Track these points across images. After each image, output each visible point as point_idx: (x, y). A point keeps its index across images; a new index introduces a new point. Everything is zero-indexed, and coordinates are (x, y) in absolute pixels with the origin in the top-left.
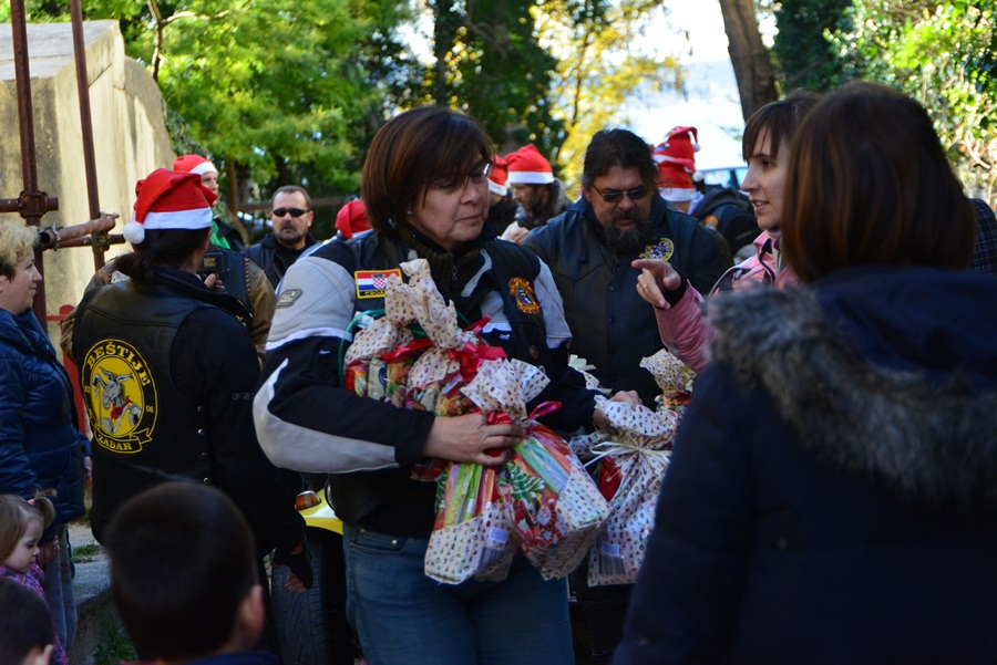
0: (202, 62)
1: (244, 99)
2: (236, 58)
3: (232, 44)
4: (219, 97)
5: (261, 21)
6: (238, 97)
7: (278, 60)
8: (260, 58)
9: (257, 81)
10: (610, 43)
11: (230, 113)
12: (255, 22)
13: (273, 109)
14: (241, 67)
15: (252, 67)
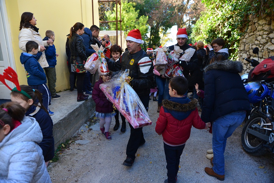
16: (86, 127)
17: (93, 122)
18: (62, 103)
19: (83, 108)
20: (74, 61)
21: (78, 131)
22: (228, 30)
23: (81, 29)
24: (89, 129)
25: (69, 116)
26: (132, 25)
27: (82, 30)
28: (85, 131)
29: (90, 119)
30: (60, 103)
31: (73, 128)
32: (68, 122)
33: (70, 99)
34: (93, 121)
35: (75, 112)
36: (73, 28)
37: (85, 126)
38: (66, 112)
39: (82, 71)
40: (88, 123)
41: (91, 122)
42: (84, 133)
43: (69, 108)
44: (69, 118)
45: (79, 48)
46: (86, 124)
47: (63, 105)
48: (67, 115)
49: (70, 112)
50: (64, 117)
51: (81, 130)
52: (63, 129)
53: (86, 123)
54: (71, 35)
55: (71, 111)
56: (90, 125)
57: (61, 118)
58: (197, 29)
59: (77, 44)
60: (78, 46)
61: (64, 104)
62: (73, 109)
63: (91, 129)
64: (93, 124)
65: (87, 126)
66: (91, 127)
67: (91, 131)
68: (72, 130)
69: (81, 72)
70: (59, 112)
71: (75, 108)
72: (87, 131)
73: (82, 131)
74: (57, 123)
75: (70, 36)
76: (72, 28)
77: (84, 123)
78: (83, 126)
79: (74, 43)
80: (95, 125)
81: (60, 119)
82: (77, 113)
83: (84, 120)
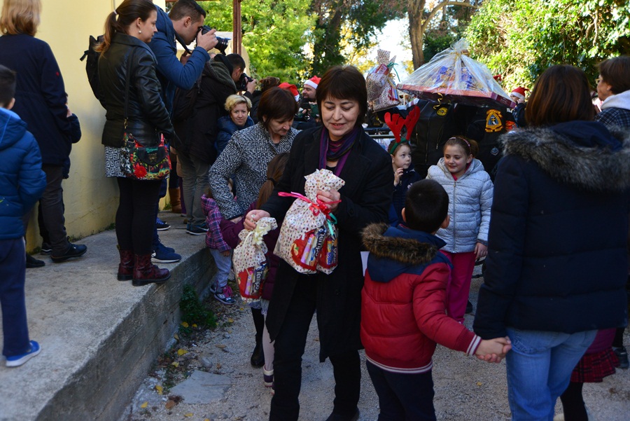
0: (253, 49)
1: (266, 62)
2: (265, 48)
3: (264, 44)
4: (259, 61)
5: (276, 37)
6: (264, 61)
7: (279, 50)
8: (273, 49)
9: (271, 57)
10: (361, 55)
11: (262, 66)
12: (273, 37)
13: (274, 66)
14: (266, 52)
15: (270, 52)
16: (155, 388)
17: (179, 369)
18: (62, 299)
19: (143, 315)
20: (126, 135)
21: (128, 408)
22: (622, 35)
23: (144, 19)
24: (171, 398)
25: (101, 356)
26: (263, 13)
27: (149, 21)
28: (155, 409)
29: (166, 356)
30: (54, 299)
31: (114, 400)
32: (98, 377)
33: (90, 284)
34: (176, 364)
35: (120, 336)
36: (117, 17)
37: (152, 386)
38: (88, 336)
39: (157, 171)
40: (162, 373)
41: (170, 369)
42: (153, 413)
43: (98, 318)
44: (101, 362)
45: (147, 89)
46: (155, 376)
47: (70, 309)
48: (95, 348)
49: (104, 338)
50: (85, 361)
51: (139, 403)
52: (83, 407)
53: (152, 373)
54: (107, 43)
55: (108, 334)
56: (169, 383)
57: (78, 366)
58: (484, 31)
59: (139, 73)
60: (143, 81)
61: (73, 305)
62: (115, 325)
63: (177, 400)
64: (181, 375)
65: (160, 386)
66: (175, 391)
67: (180, 404)
68: (110, 408)
69: (151, 176)
70: (58, 339)
71: (120, 320)
72: (163, 409)
73: (144, 406)
74: (65, 388)
75: (104, 45)
76: (112, 16)
77: (145, 374)
78: (143, 386)
79: (125, 72)
80: (188, 381)
81: (74, 371)
82: (125, 340)
83: (145, 363)
